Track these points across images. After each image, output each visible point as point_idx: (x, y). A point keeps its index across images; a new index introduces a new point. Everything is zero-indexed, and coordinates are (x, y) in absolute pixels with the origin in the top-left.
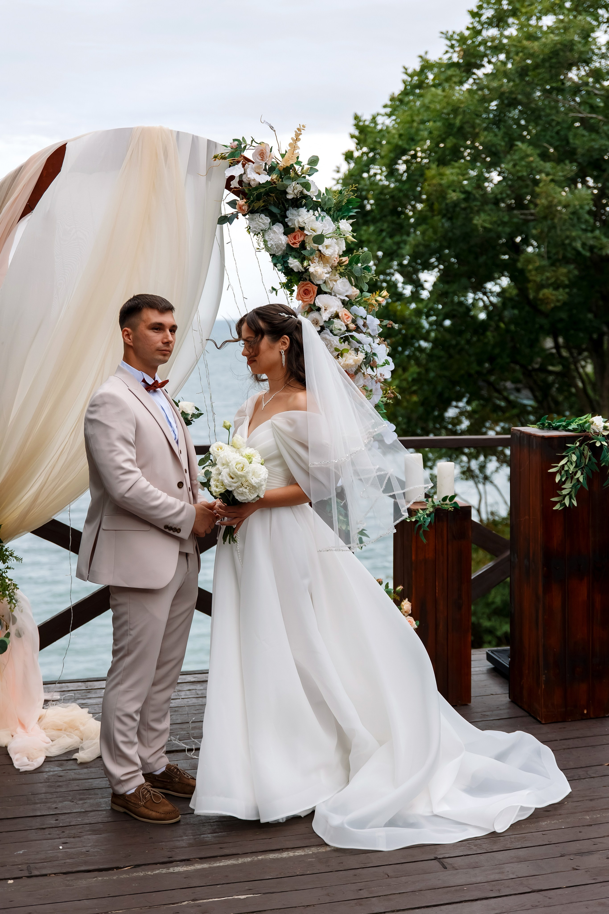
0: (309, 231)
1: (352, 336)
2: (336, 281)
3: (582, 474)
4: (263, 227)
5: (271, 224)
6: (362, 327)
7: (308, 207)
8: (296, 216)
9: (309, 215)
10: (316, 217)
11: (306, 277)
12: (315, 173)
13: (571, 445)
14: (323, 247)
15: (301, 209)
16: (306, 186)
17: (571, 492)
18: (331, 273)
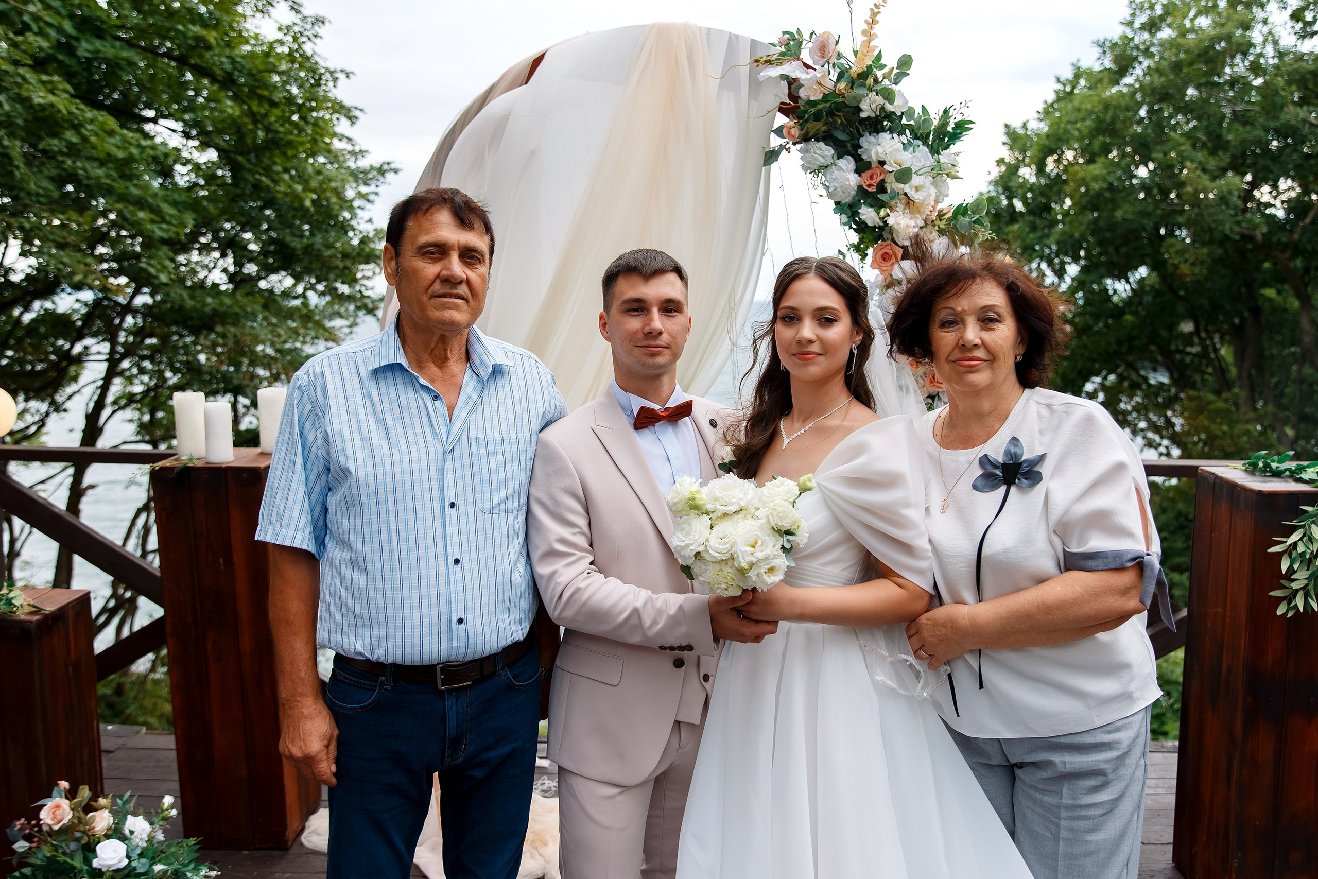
0: (892, 166)
2: (932, 242)
4: (822, 161)
5: (835, 157)
7: (891, 130)
8: (874, 145)
9: (893, 142)
10: (904, 144)
11: (885, 235)
12: (905, 80)
13: (1309, 509)
14: (911, 188)
15: (882, 134)
16: (889, 96)
17: (1307, 585)
18: (924, 230)
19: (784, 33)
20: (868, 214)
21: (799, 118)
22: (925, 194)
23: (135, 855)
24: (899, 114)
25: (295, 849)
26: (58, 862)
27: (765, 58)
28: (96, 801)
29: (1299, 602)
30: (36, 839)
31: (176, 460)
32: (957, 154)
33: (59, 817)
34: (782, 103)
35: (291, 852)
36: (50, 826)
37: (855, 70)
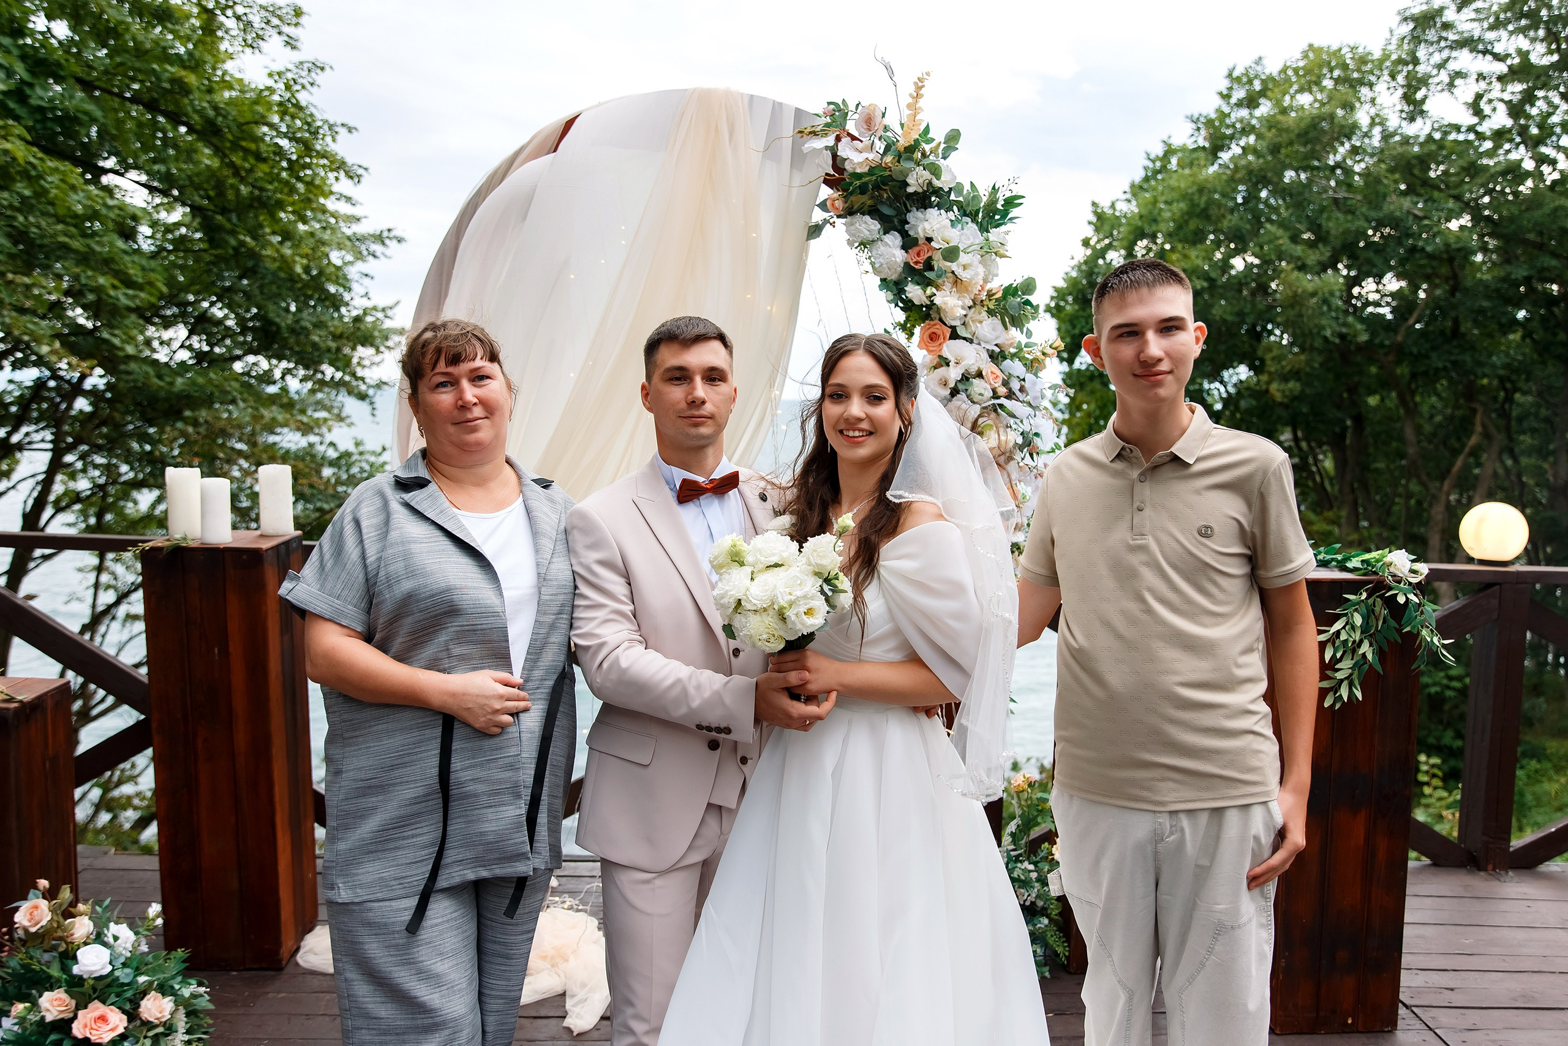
0: (939, 243)
1: (1001, 406)
2: (981, 322)
3: (1371, 645)
4: (868, 235)
5: (882, 232)
6: (1018, 393)
7: (939, 206)
8: (921, 221)
9: (940, 219)
10: (951, 221)
11: (933, 314)
12: (953, 154)
13: (1351, 597)
14: (958, 266)
15: (929, 210)
16: (936, 171)
17: (1351, 675)
18: (973, 310)
19: (829, 103)
20: (914, 292)
21: (844, 190)
22: (972, 273)
23: (118, 964)
24: (946, 190)
25: (289, 969)
26: (34, 970)
27: (809, 130)
28: (75, 906)
29: (1344, 692)
30: (7, 948)
31: (168, 540)
32: (1007, 233)
33: (37, 918)
34: (827, 174)
35: (285, 971)
36: (26, 930)
37: (903, 143)
